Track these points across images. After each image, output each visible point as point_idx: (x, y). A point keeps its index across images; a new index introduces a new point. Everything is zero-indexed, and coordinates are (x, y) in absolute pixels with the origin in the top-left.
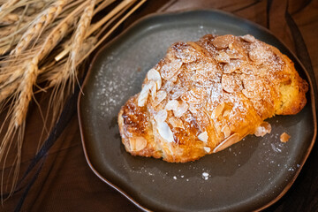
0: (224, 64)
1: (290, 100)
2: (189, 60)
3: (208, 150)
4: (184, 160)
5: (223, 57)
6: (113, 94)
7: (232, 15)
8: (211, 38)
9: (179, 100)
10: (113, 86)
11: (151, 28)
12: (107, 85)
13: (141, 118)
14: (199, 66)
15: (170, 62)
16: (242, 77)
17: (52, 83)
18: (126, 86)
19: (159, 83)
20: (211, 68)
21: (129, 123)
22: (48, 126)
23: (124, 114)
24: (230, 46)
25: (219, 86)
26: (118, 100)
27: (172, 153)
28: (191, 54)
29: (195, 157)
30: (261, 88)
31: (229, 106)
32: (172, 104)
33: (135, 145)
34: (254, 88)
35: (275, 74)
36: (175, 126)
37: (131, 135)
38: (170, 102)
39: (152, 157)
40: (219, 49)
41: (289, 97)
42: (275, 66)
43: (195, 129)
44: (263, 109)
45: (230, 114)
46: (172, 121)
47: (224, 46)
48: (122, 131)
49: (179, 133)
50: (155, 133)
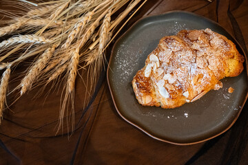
0: (196, 50)
1: (234, 68)
2: (176, 49)
3: (188, 101)
4: (173, 107)
5: (196, 46)
6: (127, 68)
7: (193, 14)
8: (186, 33)
9: (172, 74)
10: (125, 63)
11: (146, 25)
12: (122, 63)
13: (148, 84)
14: (183, 53)
15: (163, 50)
16: (207, 58)
17: (88, 63)
18: (134, 63)
19: (158, 63)
20: (190, 54)
21: (140, 87)
22: (89, 90)
23: (137, 82)
24: (199, 38)
25: (195, 65)
26: (130, 72)
27: (167, 104)
28: (176, 45)
29: (180, 105)
30: (218, 63)
31: (201, 76)
32: (167, 76)
33: (145, 100)
34: (214, 64)
35: (225, 54)
36: (169, 89)
37: (142, 94)
38: (166, 75)
39: (155, 106)
40: (192, 41)
41: (233, 66)
42: (225, 49)
43: (181, 90)
44: (219, 75)
45: (202, 81)
46: (167, 86)
47: (195, 39)
48: (136, 92)
49: (172, 93)
50: (157, 93)
